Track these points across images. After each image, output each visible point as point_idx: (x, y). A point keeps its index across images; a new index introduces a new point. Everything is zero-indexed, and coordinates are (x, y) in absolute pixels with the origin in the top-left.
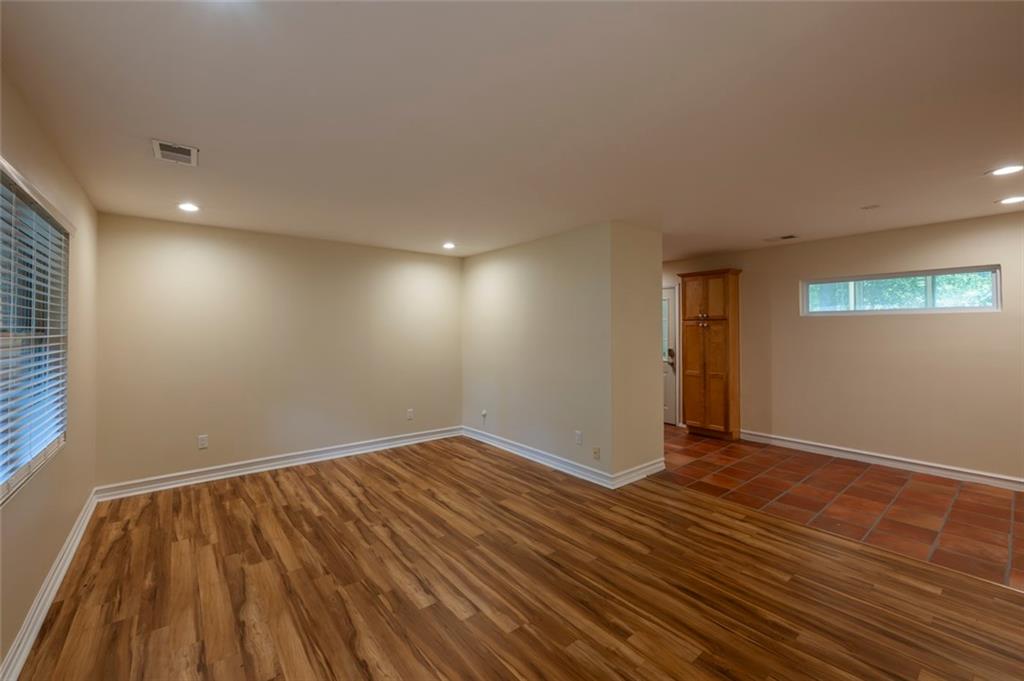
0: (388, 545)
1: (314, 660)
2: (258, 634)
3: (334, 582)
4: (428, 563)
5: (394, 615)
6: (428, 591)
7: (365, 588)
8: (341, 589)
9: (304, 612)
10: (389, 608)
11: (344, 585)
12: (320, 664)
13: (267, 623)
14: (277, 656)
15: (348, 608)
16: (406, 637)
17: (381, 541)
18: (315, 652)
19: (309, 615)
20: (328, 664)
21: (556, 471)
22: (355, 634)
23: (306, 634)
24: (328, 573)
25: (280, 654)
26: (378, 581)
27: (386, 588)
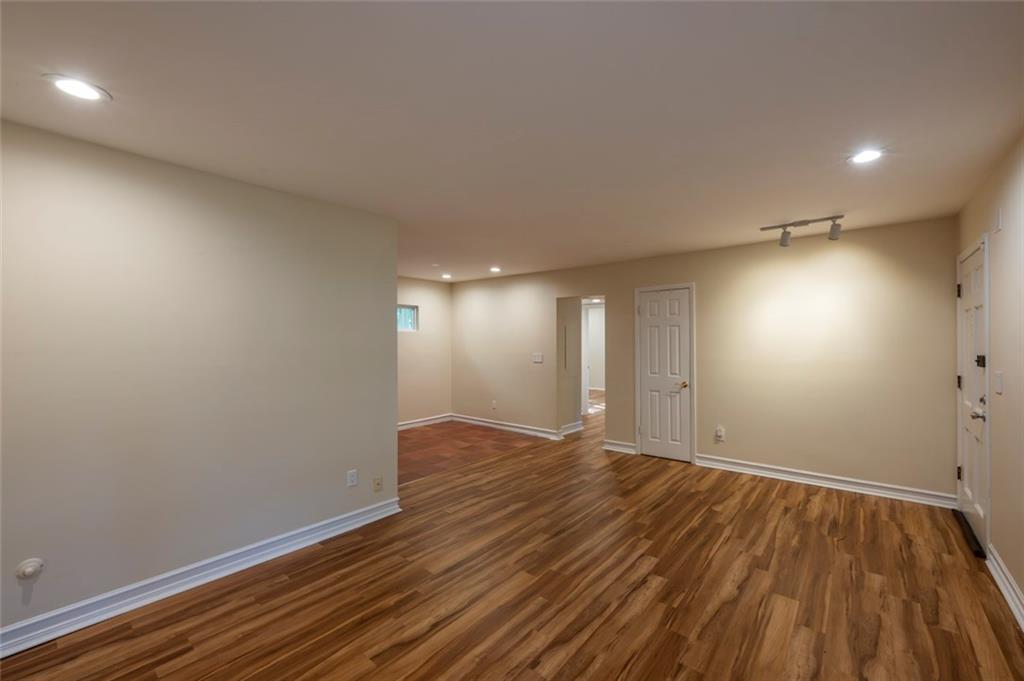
1: (769, 611)
2: (799, 667)
3: (687, 650)
4: (602, 594)
5: (687, 590)
6: (644, 581)
7: (675, 619)
8: (692, 637)
9: (744, 648)
10: (683, 596)
11: (685, 639)
12: (765, 608)
13: (784, 669)
14: (793, 637)
15: (708, 620)
16: (699, 578)
17: (581, 649)
18: (763, 616)
19: (742, 644)
20: (760, 604)
21: (322, 543)
22: (724, 604)
23: (758, 631)
24: (681, 666)
25: (789, 636)
26: (659, 615)
27: (663, 607)
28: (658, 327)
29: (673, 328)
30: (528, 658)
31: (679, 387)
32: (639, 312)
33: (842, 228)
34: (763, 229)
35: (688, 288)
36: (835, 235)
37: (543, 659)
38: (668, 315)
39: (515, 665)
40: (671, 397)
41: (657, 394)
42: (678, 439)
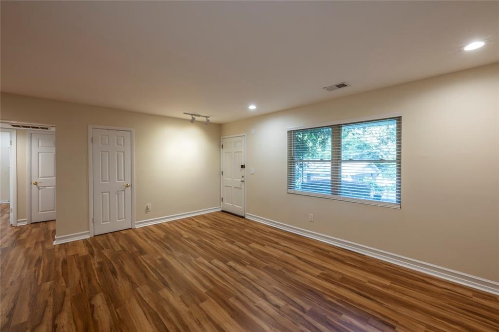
0: (263, 289)
4: (234, 279)
7: (258, 266)
17: (269, 291)
28: (108, 152)
29: (119, 153)
30: (273, 308)
31: (125, 187)
32: (92, 141)
33: (196, 120)
34: (185, 113)
35: (130, 131)
36: (193, 121)
37: (274, 304)
38: (116, 145)
39: (278, 314)
40: (118, 194)
41: (107, 194)
42: (123, 218)
